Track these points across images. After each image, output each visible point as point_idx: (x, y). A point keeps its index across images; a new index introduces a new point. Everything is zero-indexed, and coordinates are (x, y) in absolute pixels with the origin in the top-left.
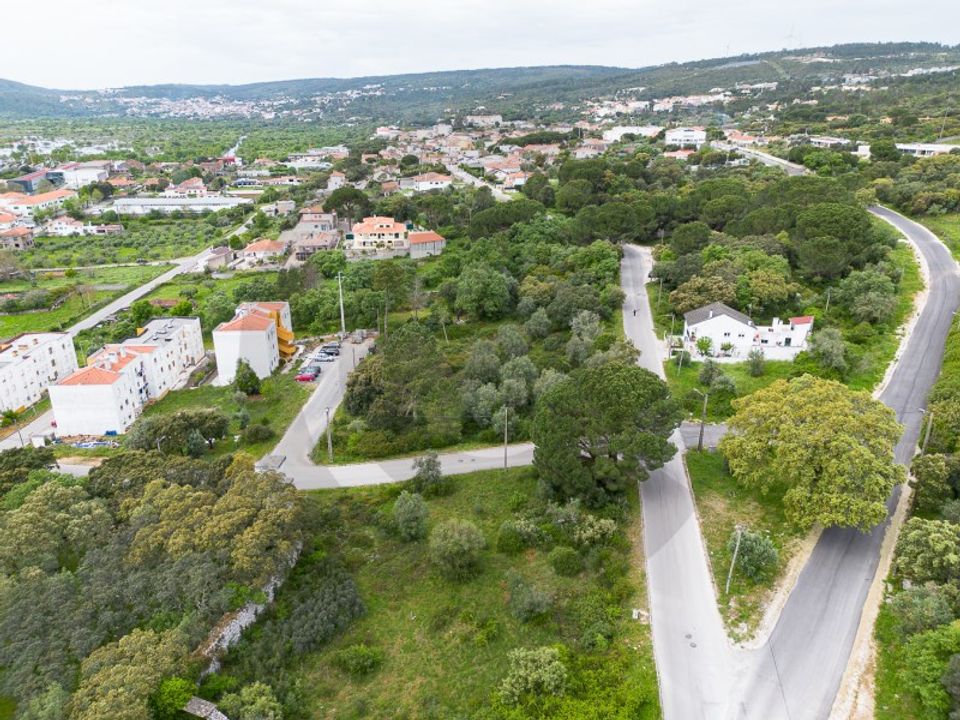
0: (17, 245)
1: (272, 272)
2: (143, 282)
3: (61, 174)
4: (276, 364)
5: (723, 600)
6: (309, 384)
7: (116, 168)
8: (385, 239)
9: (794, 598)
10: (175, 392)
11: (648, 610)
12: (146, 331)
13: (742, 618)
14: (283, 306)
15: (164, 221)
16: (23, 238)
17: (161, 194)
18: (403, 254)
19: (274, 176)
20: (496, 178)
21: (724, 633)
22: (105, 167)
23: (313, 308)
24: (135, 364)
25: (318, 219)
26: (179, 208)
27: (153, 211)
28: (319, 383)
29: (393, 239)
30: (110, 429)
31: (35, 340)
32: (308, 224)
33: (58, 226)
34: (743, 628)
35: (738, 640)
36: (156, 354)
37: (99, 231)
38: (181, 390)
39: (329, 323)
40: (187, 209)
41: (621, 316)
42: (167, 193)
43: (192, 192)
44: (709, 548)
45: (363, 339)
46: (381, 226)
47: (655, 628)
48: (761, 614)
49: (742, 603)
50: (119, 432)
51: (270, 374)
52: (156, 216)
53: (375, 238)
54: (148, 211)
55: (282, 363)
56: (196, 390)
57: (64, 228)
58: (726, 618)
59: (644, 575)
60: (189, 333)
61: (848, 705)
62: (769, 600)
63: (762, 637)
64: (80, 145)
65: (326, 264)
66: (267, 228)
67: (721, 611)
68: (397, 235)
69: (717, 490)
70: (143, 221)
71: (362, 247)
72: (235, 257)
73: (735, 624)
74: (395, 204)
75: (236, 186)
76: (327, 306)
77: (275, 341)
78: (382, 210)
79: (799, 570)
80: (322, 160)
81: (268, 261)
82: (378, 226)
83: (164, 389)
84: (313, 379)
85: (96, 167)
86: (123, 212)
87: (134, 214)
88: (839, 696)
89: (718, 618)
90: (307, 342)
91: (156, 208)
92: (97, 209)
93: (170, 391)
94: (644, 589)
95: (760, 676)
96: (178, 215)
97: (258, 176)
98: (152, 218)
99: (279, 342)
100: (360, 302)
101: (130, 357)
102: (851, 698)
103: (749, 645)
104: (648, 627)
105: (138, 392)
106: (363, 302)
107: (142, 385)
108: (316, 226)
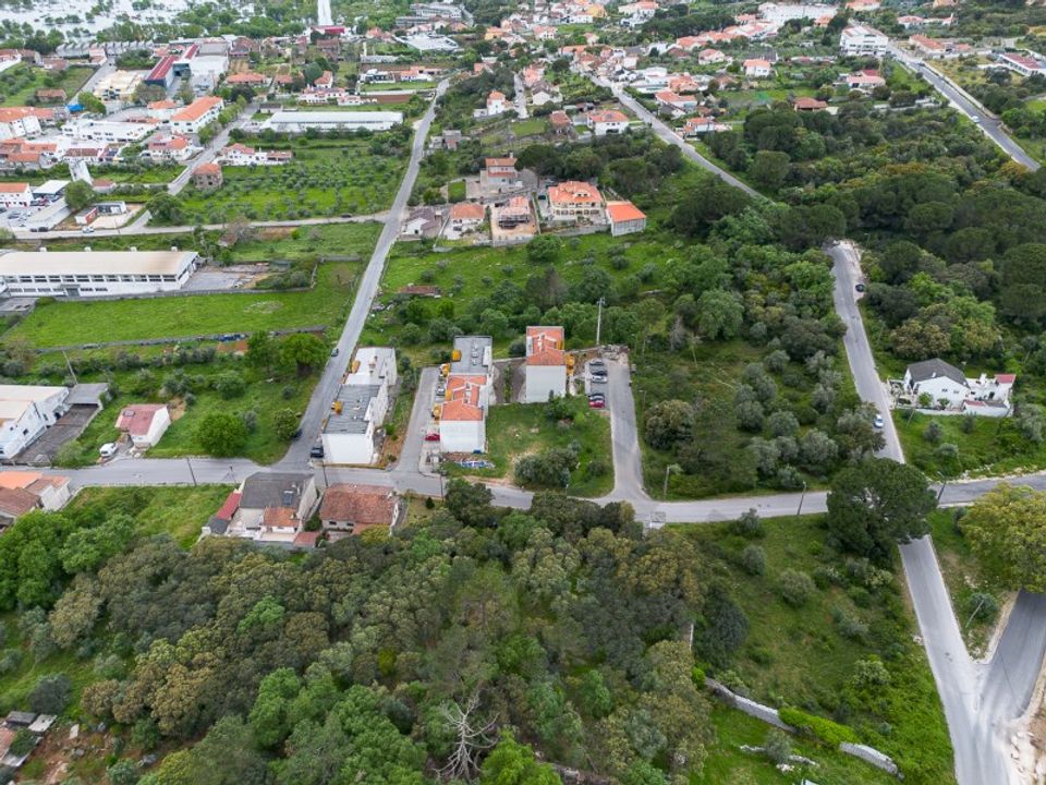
0: (210, 184)
3: (187, 65)
5: (964, 632)
6: (602, 411)
8: (582, 208)
9: (1006, 632)
11: (921, 636)
12: (460, 354)
13: (978, 644)
15: (324, 143)
16: (215, 176)
17: (301, 97)
18: (604, 229)
20: (672, 116)
21: (966, 653)
25: (504, 171)
26: (335, 126)
27: (309, 129)
28: (609, 410)
29: (590, 208)
30: (478, 449)
32: (496, 178)
33: (234, 155)
34: (978, 651)
35: (975, 657)
36: (488, 384)
37: (270, 159)
38: (496, 405)
40: (343, 128)
41: (844, 349)
44: (951, 595)
45: (618, 354)
46: (579, 195)
47: (927, 647)
48: (987, 642)
49: (975, 635)
50: (482, 451)
52: (314, 136)
53: (573, 207)
54: (305, 129)
56: (509, 406)
57: (238, 157)
58: (967, 645)
59: (914, 612)
61: (1039, 699)
62: (992, 634)
63: (989, 656)
65: (546, 250)
67: (964, 639)
68: (593, 205)
69: (950, 545)
71: (561, 217)
73: (973, 648)
75: (368, 82)
79: (1008, 614)
81: (475, 229)
82: (576, 195)
84: (603, 405)
86: (281, 130)
87: (291, 133)
88: (1034, 694)
89: (962, 643)
90: (574, 356)
94: (916, 622)
95: (990, 680)
96: (336, 135)
98: (312, 139)
101: (475, 388)
102: (1040, 695)
103: (982, 661)
104: (923, 647)
108: (504, 180)
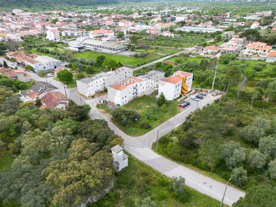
0: (152, 38)
1: (208, 58)
2: (171, 54)
3: (175, 18)
4: (178, 96)
6: (181, 109)
7: (191, 17)
8: (259, 52)
10: (146, 96)
12: (148, 73)
14: (190, 75)
15: (193, 34)
16: (154, 36)
17: (198, 26)
18: (263, 59)
19: (237, 22)
22: (187, 16)
23: (205, 77)
24: (134, 85)
25: (237, 40)
26: (199, 31)
27: (191, 31)
28: (184, 110)
29: (262, 52)
30: (119, 104)
31: (123, 69)
32: (232, 41)
36: (142, 83)
37: (174, 36)
38: (147, 96)
39: (208, 85)
40: (201, 31)
42: (200, 25)
43: (207, 26)
45: (217, 94)
46: (259, 46)
50: (121, 105)
51: (173, 100)
52: (192, 32)
53: (255, 51)
54: (190, 31)
55: (181, 96)
56: (151, 97)
57: (166, 34)
60: (159, 77)
64: (188, 9)
65: (226, 59)
66: (220, 41)
68: (265, 51)
70: (187, 34)
71: (248, 54)
72: (202, 50)
74: (271, 37)
75: (222, 24)
76: (210, 77)
77: (180, 88)
78: (264, 39)
80: (259, 17)
81: (210, 54)
82: (258, 46)
83: (143, 94)
84: (184, 107)
85: (185, 16)
86: (183, 31)
87: (186, 31)
90: (197, 90)
91: (192, 30)
92: (178, 29)
93: (145, 95)
96: (198, 33)
97: (232, 21)
98: (190, 33)
99: (182, 88)
100: (222, 79)
101: (134, 82)
105: (132, 94)
106: (223, 80)
107: (135, 91)
108: (235, 43)
